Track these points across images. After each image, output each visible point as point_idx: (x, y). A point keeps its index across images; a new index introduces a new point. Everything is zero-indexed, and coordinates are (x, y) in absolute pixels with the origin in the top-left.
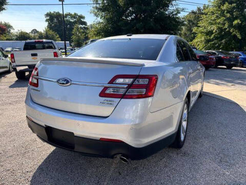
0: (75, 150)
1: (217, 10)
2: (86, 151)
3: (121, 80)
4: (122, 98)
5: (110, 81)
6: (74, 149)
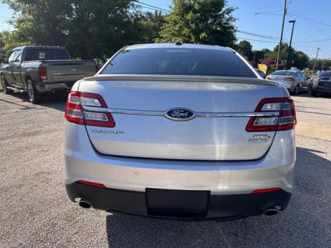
0: (208, 217)
1: (181, 19)
2: (226, 214)
3: (268, 106)
4: (276, 131)
5: (257, 108)
6: (206, 215)
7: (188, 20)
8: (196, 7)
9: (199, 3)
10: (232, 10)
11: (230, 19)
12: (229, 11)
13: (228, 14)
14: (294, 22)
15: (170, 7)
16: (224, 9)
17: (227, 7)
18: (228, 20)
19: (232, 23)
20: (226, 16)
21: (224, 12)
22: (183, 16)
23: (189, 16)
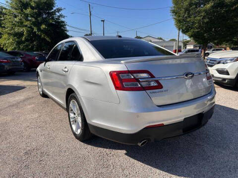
7: (28, 14)
8: (33, 4)
9: (34, 2)
10: (61, 10)
11: (61, 16)
12: (59, 10)
13: (58, 12)
14: (103, 21)
15: (7, 2)
16: (54, 9)
17: (57, 7)
18: (59, 16)
19: (62, 19)
20: (57, 13)
21: (55, 11)
22: (22, 11)
23: (28, 11)
